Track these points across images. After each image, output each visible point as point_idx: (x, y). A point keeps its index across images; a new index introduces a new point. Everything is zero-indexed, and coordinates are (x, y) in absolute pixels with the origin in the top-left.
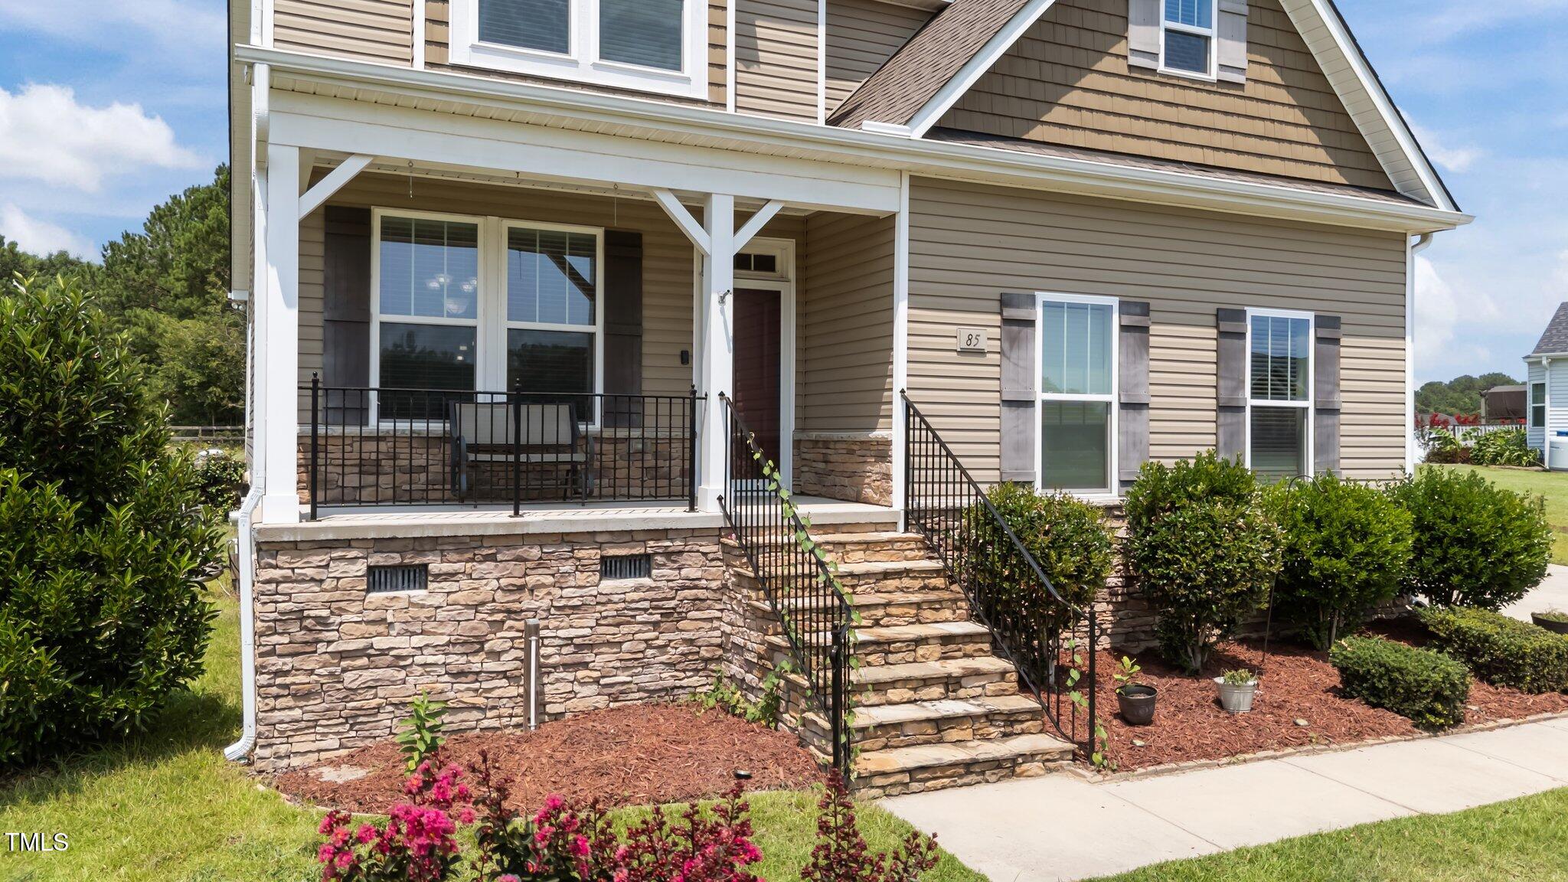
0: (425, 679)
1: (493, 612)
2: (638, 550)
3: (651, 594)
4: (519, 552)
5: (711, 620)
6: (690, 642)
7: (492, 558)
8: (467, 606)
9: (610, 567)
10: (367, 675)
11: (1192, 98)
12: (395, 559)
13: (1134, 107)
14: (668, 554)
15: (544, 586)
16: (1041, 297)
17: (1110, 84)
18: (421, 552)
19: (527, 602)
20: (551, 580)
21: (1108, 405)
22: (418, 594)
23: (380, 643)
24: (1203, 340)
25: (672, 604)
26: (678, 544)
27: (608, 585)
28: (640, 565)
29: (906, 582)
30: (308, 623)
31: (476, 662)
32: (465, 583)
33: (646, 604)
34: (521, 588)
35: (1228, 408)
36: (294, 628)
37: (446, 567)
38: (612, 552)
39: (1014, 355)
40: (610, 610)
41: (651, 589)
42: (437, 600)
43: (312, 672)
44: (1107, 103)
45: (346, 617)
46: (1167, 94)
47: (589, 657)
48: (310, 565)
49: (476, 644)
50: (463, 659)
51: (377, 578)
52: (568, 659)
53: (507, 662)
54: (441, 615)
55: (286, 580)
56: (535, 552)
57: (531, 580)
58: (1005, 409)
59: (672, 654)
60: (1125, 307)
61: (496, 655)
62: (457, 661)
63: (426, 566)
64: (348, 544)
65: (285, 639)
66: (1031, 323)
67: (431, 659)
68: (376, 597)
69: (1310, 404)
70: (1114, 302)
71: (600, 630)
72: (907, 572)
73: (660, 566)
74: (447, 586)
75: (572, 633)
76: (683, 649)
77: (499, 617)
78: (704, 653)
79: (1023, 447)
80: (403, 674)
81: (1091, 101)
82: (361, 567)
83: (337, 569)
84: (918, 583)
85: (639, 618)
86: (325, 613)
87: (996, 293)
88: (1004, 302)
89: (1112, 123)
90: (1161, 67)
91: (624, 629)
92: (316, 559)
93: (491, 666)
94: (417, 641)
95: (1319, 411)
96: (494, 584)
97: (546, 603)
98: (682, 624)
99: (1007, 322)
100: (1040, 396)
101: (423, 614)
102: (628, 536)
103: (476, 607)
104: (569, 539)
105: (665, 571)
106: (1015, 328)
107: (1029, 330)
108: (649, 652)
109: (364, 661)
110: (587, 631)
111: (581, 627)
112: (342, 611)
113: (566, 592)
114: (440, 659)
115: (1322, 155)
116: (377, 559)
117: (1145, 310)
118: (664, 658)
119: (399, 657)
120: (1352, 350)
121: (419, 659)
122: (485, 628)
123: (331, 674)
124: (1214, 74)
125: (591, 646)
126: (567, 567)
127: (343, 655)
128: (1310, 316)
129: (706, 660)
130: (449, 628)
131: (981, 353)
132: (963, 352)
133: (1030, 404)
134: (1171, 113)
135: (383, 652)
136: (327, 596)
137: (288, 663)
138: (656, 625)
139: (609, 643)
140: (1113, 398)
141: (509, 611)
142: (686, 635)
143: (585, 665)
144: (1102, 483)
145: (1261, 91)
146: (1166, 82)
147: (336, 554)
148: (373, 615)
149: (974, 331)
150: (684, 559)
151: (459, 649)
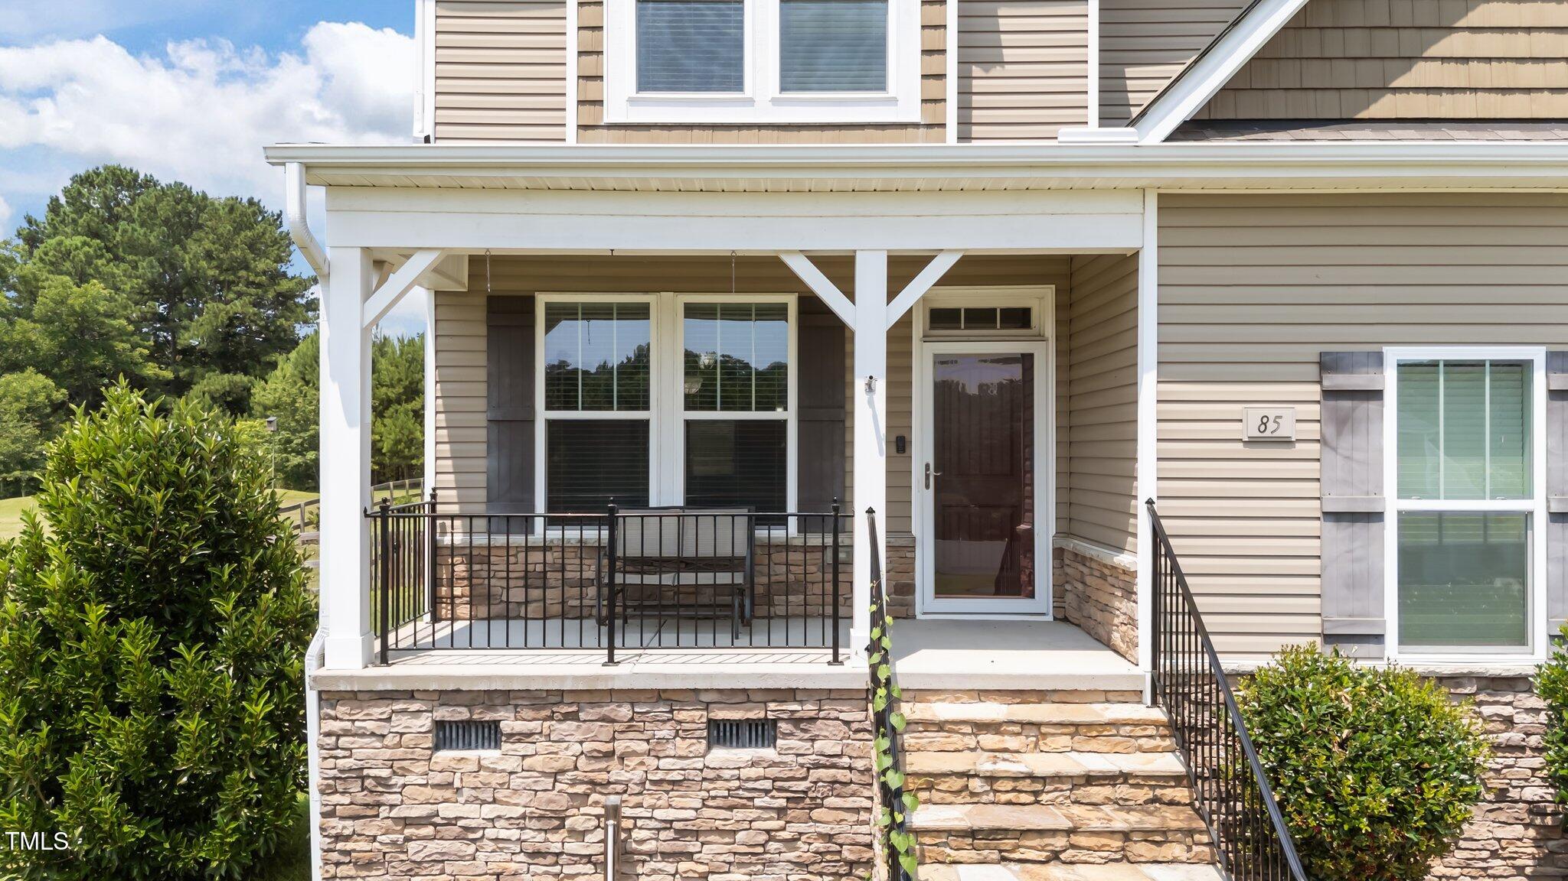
0: (497, 857)
1: (574, 783)
2: (756, 714)
3: (774, 772)
4: (605, 710)
5: (857, 810)
6: (829, 838)
7: (573, 716)
8: (544, 774)
9: (721, 733)
10: (433, 847)
12: (463, 714)
14: (796, 721)
15: (635, 753)
16: (1393, 355)
18: (492, 707)
19: (617, 773)
20: (645, 746)
21: (1528, 516)
22: (489, 755)
23: (447, 811)
25: (803, 785)
26: (809, 709)
27: (721, 755)
28: (762, 731)
29: (1123, 791)
30: (368, 783)
31: (555, 842)
32: (542, 746)
33: (767, 785)
34: (609, 755)
36: (355, 787)
37: (520, 726)
38: (720, 714)
39: (1345, 443)
40: (720, 789)
41: (774, 764)
42: (512, 764)
43: (374, 838)
45: (410, 779)
47: (693, 846)
48: (370, 718)
49: (557, 820)
50: (541, 836)
51: (445, 734)
52: (666, 847)
53: (591, 845)
54: (516, 782)
55: (347, 733)
56: (625, 711)
57: (620, 746)
58: (1330, 525)
59: (803, 851)
60: (1559, 361)
61: (580, 835)
62: (534, 838)
63: (497, 723)
64: (410, 695)
65: (346, 800)
66: (1377, 395)
67: (503, 834)
68: (445, 756)
70: (1537, 355)
71: (707, 813)
72: (1125, 777)
73: (786, 736)
74: (522, 748)
75: (671, 814)
76: (819, 845)
77: (581, 789)
78: (847, 854)
79: (1364, 582)
80: (471, 849)
82: (425, 722)
83: (400, 723)
84: (1143, 794)
85: (757, 802)
86: (385, 773)
87: (1312, 353)
88: (1327, 364)
91: (739, 814)
92: (377, 711)
93: (573, 847)
94: (489, 811)
96: (576, 748)
97: (638, 775)
98: (816, 814)
99: (1329, 394)
100: (1392, 505)
101: (496, 779)
102: (744, 696)
103: (555, 775)
104: (667, 698)
105: (792, 742)
106: (1346, 404)
107: (1372, 405)
108: (773, 846)
109: (429, 830)
110: (691, 814)
111: (683, 808)
112: (405, 773)
113: (664, 763)
114: (514, 834)
116: (443, 713)
118: (791, 856)
119: (467, 829)
121: (490, 833)
122: (564, 801)
123: (394, 843)
125: (696, 833)
126: (666, 731)
127: (407, 822)
129: (851, 864)
130: (524, 798)
131: (1287, 442)
132: (1252, 442)
133: (1376, 517)
135: (451, 822)
136: (388, 754)
137: (349, 827)
138: (781, 812)
139: (717, 831)
140: (1538, 506)
141: (592, 783)
142: (824, 829)
143: (689, 856)
144: (1519, 636)
147: (399, 706)
148: (438, 778)
149: (1271, 411)
150: (815, 729)
151: (534, 824)
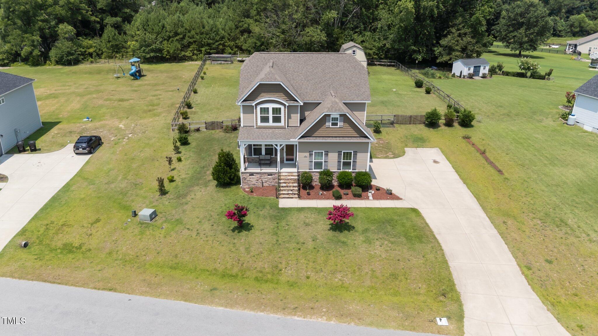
0: (254, 183)
2: (271, 174)
7: (259, 174)
11: (335, 129)
13: (327, 131)
15: (263, 176)
16: (314, 151)
17: (324, 129)
18: (253, 173)
22: (253, 176)
23: (250, 180)
24: (336, 155)
27: (269, 177)
34: (261, 176)
35: (339, 162)
36: (244, 178)
39: (311, 157)
40: (269, 179)
41: (272, 178)
42: (255, 177)
43: (245, 181)
44: (323, 131)
45: (247, 178)
46: (332, 129)
47: (267, 182)
48: (245, 174)
50: (257, 181)
53: (260, 182)
55: (243, 175)
58: (309, 162)
60: (325, 152)
66: (313, 154)
68: (250, 176)
69: (352, 161)
70: (323, 151)
73: (273, 175)
76: (275, 182)
79: (311, 166)
81: (321, 131)
82: (248, 174)
84: (294, 180)
87: (309, 151)
89: (324, 133)
90: (331, 127)
94: (253, 179)
95: (353, 162)
97: (263, 178)
98: (275, 180)
99: (310, 154)
100: (314, 161)
102: (270, 172)
103: (258, 178)
104: (265, 172)
111: (266, 180)
113: (265, 177)
114: (255, 181)
115: (356, 133)
117: (328, 152)
120: (359, 155)
121: (253, 181)
123: (247, 182)
124: (338, 127)
126: (265, 175)
128: (352, 151)
131: (307, 157)
132: (305, 157)
133: (312, 162)
134: (332, 131)
139: (269, 181)
140: (323, 161)
144: (321, 169)
145: (345, 127)
146: (331, 128)
148: (250, 178)
149: (306, 155)
150: (275, 175)
